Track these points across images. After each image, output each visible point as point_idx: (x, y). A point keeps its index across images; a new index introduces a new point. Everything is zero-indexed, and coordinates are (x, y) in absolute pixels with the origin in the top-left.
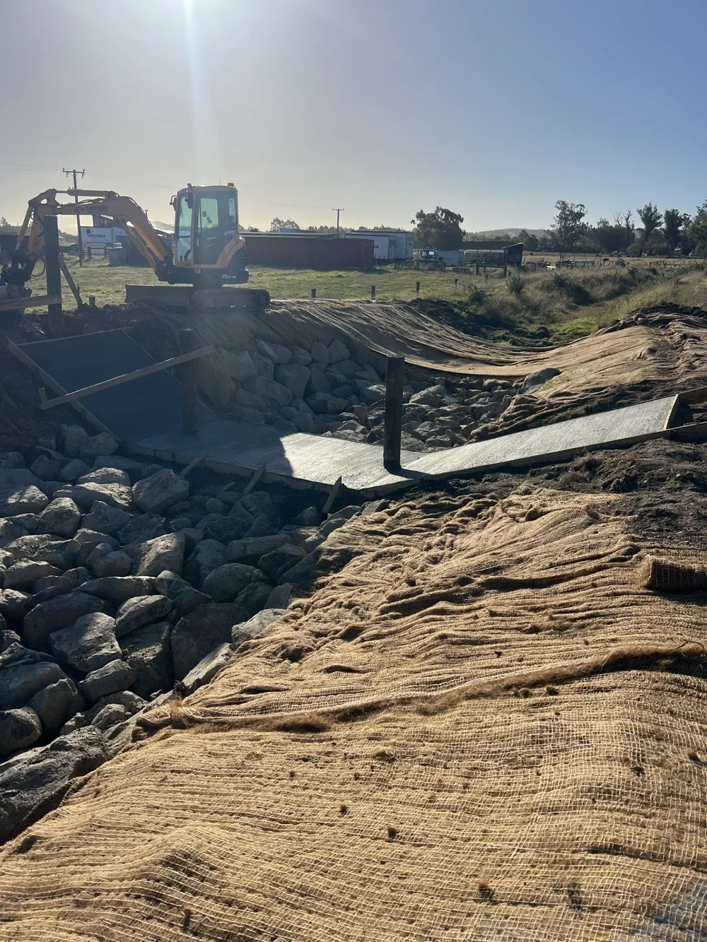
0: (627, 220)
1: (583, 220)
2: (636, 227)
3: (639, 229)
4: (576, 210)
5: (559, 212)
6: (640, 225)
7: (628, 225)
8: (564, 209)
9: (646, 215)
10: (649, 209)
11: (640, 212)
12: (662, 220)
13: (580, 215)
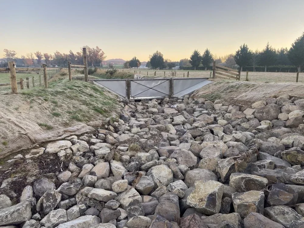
0: (31, 56)
1: (15, 56)
2: (35, 59)
3: (36, 59)
4: (12, 53)
5: (6, 53)
6: (36, 58)
7: (32, 58)
8: (7, 52)
9: (37, 55)
10: (38, 53)
11: (35, 54)
12: (43, 56)
13: (14, 55)
